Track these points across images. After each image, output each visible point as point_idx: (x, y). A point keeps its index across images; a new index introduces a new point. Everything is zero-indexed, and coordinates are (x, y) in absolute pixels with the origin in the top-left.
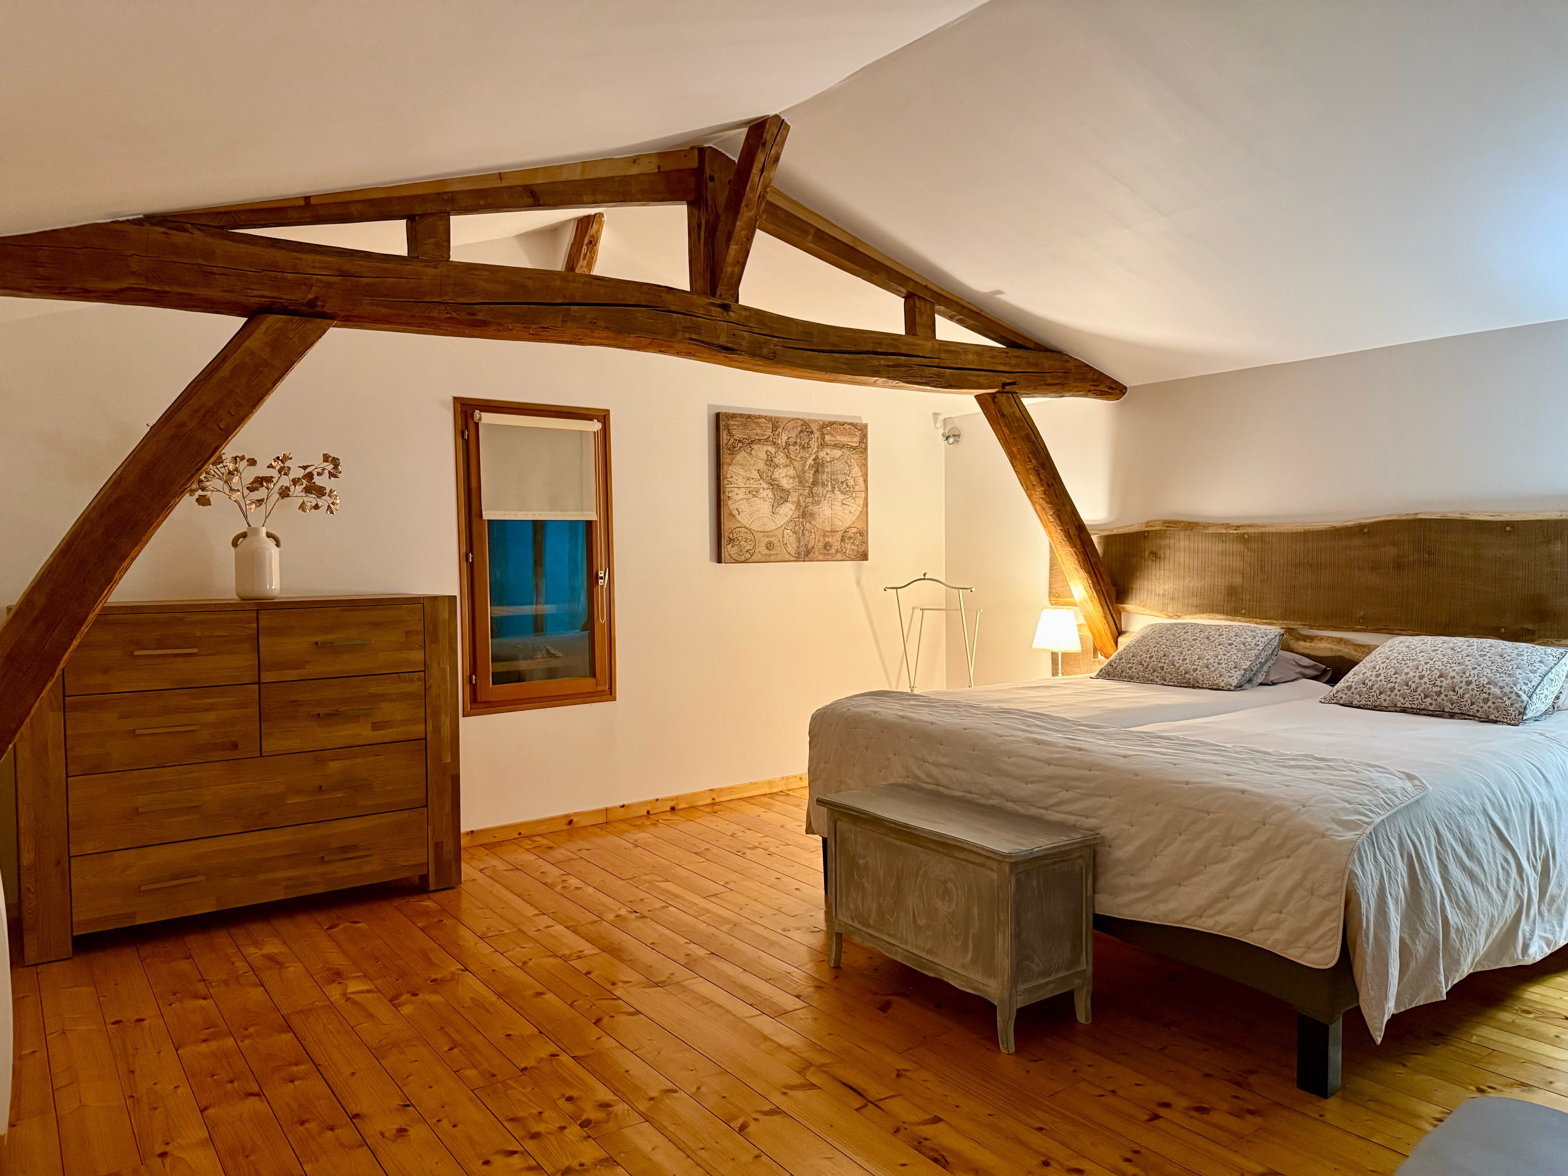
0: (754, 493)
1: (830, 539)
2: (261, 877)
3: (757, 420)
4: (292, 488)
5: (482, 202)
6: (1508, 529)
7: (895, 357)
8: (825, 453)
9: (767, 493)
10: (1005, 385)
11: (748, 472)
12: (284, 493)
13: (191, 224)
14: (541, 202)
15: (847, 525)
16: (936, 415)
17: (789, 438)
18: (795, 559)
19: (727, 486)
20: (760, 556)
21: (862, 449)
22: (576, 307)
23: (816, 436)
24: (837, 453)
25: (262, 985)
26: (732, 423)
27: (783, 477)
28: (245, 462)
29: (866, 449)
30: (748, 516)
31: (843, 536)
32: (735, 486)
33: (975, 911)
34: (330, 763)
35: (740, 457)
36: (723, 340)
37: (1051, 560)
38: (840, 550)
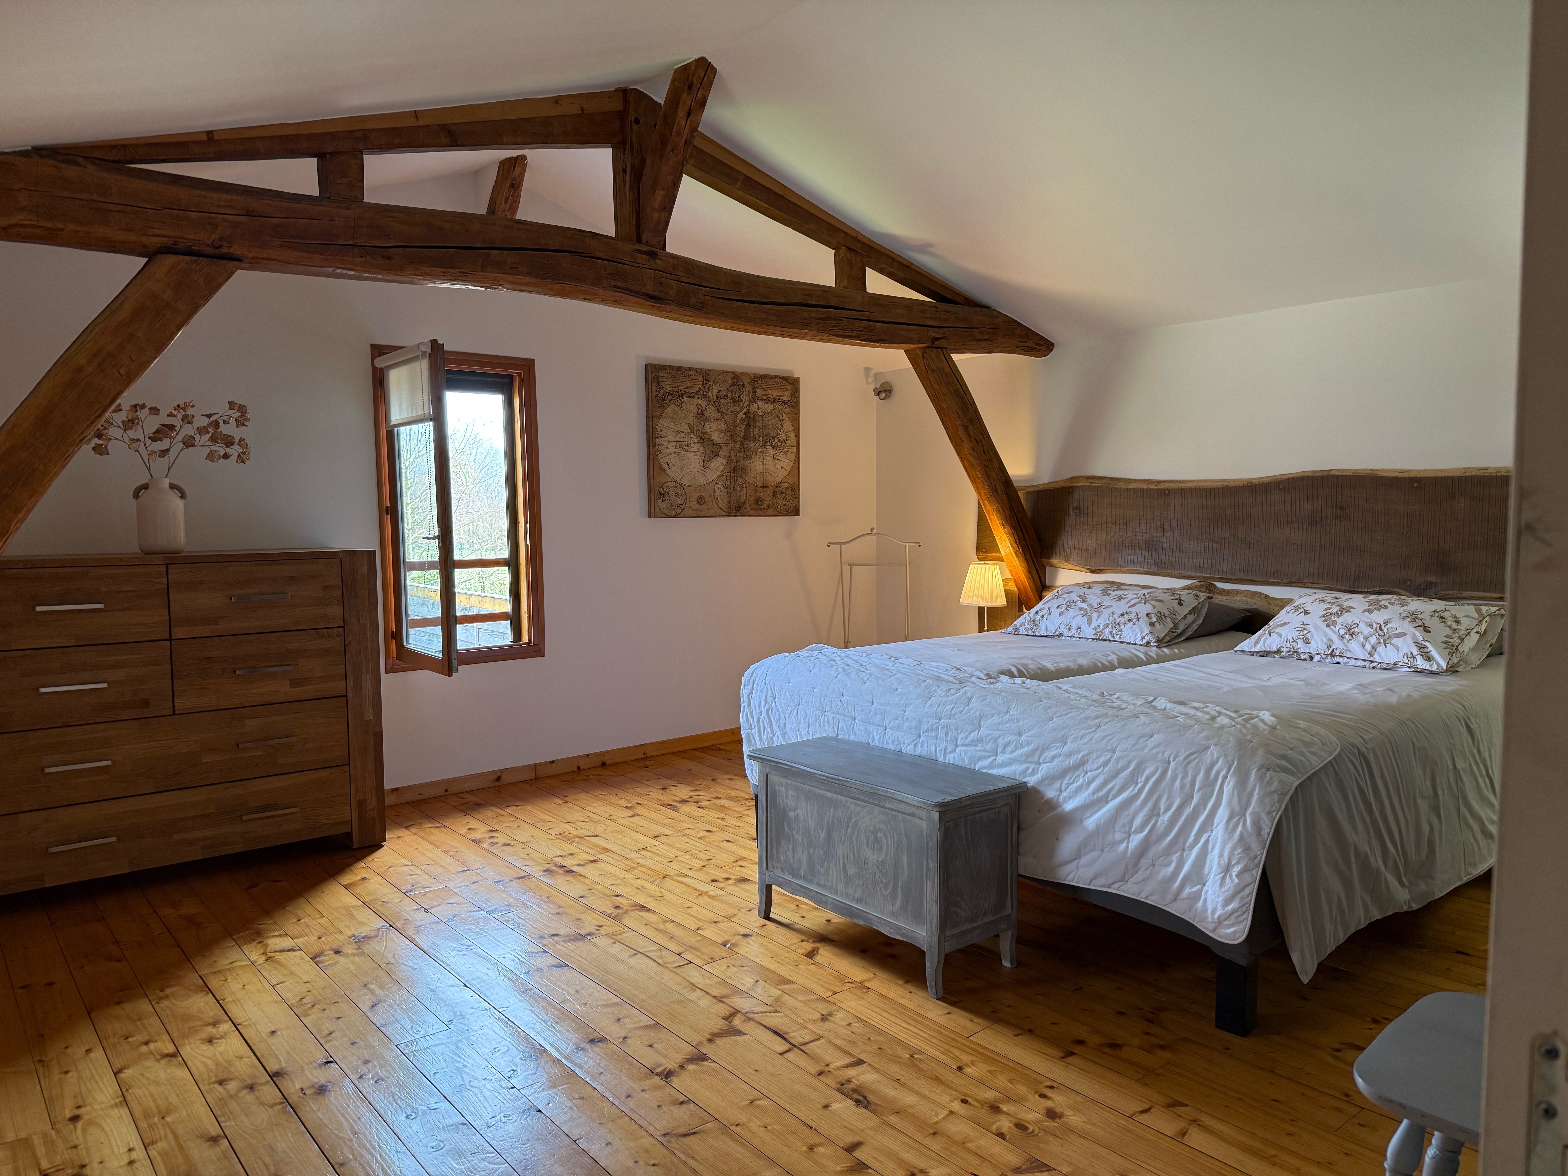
0: (684, 447)
1: (762, 494)
2: (176, 837)
3: (688, 373)
4: (197, 437)
5: (397, 141)
6: (1415, 485)
7: (825, 310)
8: (756, 407)
9: (697, 447)
10: (935, 339)
11: (678, 426)
12: (188, 443)
13: (85, 157)
14: (459, 142)
15: (779, 480)
16: (867, 370)
17: (720, 391)
18: (726, 514)
19: (658, 440)
20: (691, 511)
21: (793, 403)
22: (497, 252)
23: (747, 389)
24: (769, 407)
25: (179, 946)
26: (661, 375)
27: (714, 431)
28: (146, 411)
29: (797, 403)
30: (678, 470)
31: (774, 492)
32: (665, 439)
33: (905, 859)
34: (248, 720)
35: (669, 410)
36: (649, 288)
37: (979, 516)
38: (771, 505)
